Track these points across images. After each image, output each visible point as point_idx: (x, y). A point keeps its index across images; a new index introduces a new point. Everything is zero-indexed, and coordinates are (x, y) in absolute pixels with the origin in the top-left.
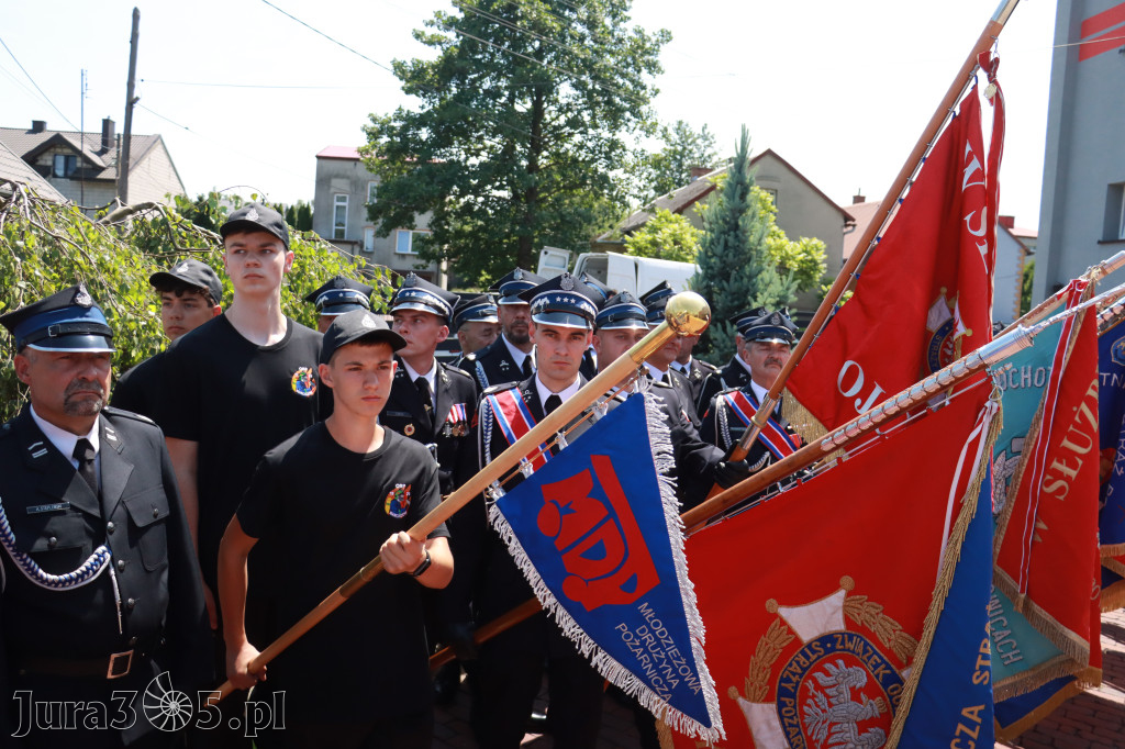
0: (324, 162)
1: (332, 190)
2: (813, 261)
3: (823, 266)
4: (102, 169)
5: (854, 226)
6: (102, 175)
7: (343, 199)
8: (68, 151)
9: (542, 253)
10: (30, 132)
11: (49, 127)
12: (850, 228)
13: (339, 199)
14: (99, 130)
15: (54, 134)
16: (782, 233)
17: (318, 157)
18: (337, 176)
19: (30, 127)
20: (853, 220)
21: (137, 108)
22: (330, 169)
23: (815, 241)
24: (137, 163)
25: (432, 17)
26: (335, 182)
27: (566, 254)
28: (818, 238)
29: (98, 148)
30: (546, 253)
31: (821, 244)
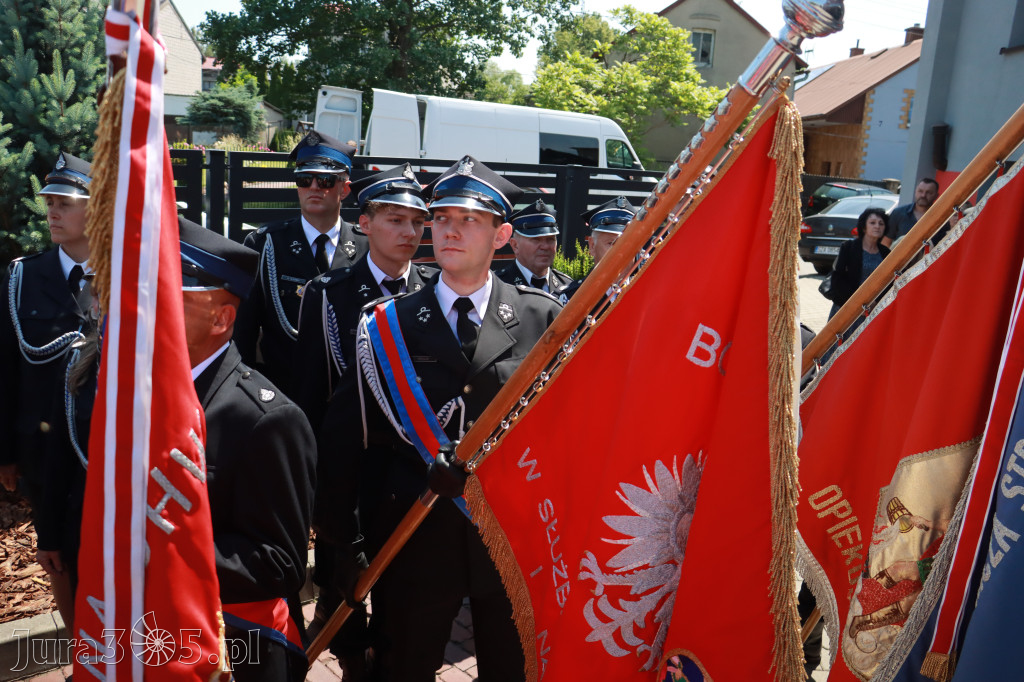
5: (807, 73)
9: (320, 93)
12: (803, 76)
16: (698, 77)
20: (806, 66)
27: (356, 95)
30: (325, 93)
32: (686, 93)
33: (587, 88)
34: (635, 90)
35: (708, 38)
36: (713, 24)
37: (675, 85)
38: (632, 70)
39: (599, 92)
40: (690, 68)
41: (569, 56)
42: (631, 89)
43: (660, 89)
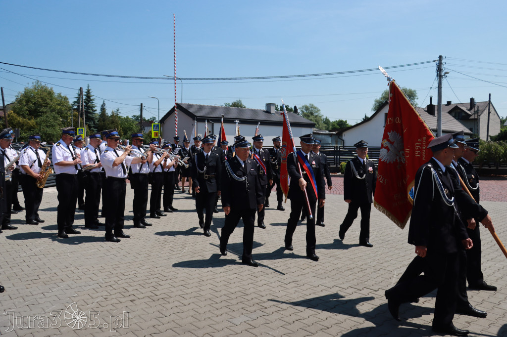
4: (471, 115)
6: (471, 118)
8: (459, 111)
10: (446, 105)
11: (452, 103)
14: (469, 102)
15: (455, 105)
19: (446, 103)
21: (490, 114)
24: (482, 112)
29: (469, 108)
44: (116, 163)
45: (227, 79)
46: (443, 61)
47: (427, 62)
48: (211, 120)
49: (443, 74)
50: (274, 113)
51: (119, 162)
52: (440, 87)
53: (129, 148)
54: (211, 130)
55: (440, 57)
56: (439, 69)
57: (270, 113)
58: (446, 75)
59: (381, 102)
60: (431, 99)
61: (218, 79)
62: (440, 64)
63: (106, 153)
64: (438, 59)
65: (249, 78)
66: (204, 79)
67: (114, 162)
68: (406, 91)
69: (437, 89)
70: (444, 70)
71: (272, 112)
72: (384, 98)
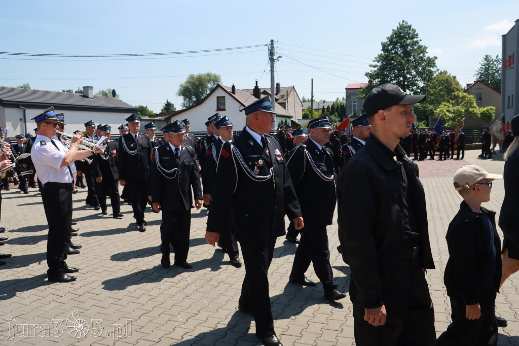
0: (348, 90)
1: (351, 99)
2: (489, 113)
3: (493, 115)
4: (278, 100)
7: (355, 102)
13: (354, 102)
15: (264, 90)
16: (477, 106)
17: (346, 89)
18: (353, 95)
22: (350, 92)
23: (491, 107)
25: (375, 59)
26: (352, 97)
28: (493, 106)
29: (276, 92)
31: (494, 108)
32: (473, 111)
33: (449, 111)
34: (461, 112)
35: (481, 94)
36: (482, 91)
37: (471, 109)
38: (460, 107)
39: (452, 113)
40: (475, 104)
41: (443, 103)
42: (459, 112)
43: (467, 111)
44: (67, 161)
45: (44, 55)
46: (274, 46)
47: (260, 46)
48: (22, 105)
49: (275, 57)
50: (92, 97)
51: (71, 159)
52: (272, 71)
53: (79, 138)
54: (22, 117)
55: (272, 41)
56: (271, 54)
57: (88, 97)
58: (279, 59)
59: (186, 87)
60: (257, 82)
61: (33, 55)
62: (272, 47)
63: (44, 147)
64: (270, 43)
65: (73, 56)
66: (14, 54)
67: (64, 159)
68: (211, 76)
69: (270, 72)
70: (275, 54)
71: (90, 96)
72: (188, 82)
